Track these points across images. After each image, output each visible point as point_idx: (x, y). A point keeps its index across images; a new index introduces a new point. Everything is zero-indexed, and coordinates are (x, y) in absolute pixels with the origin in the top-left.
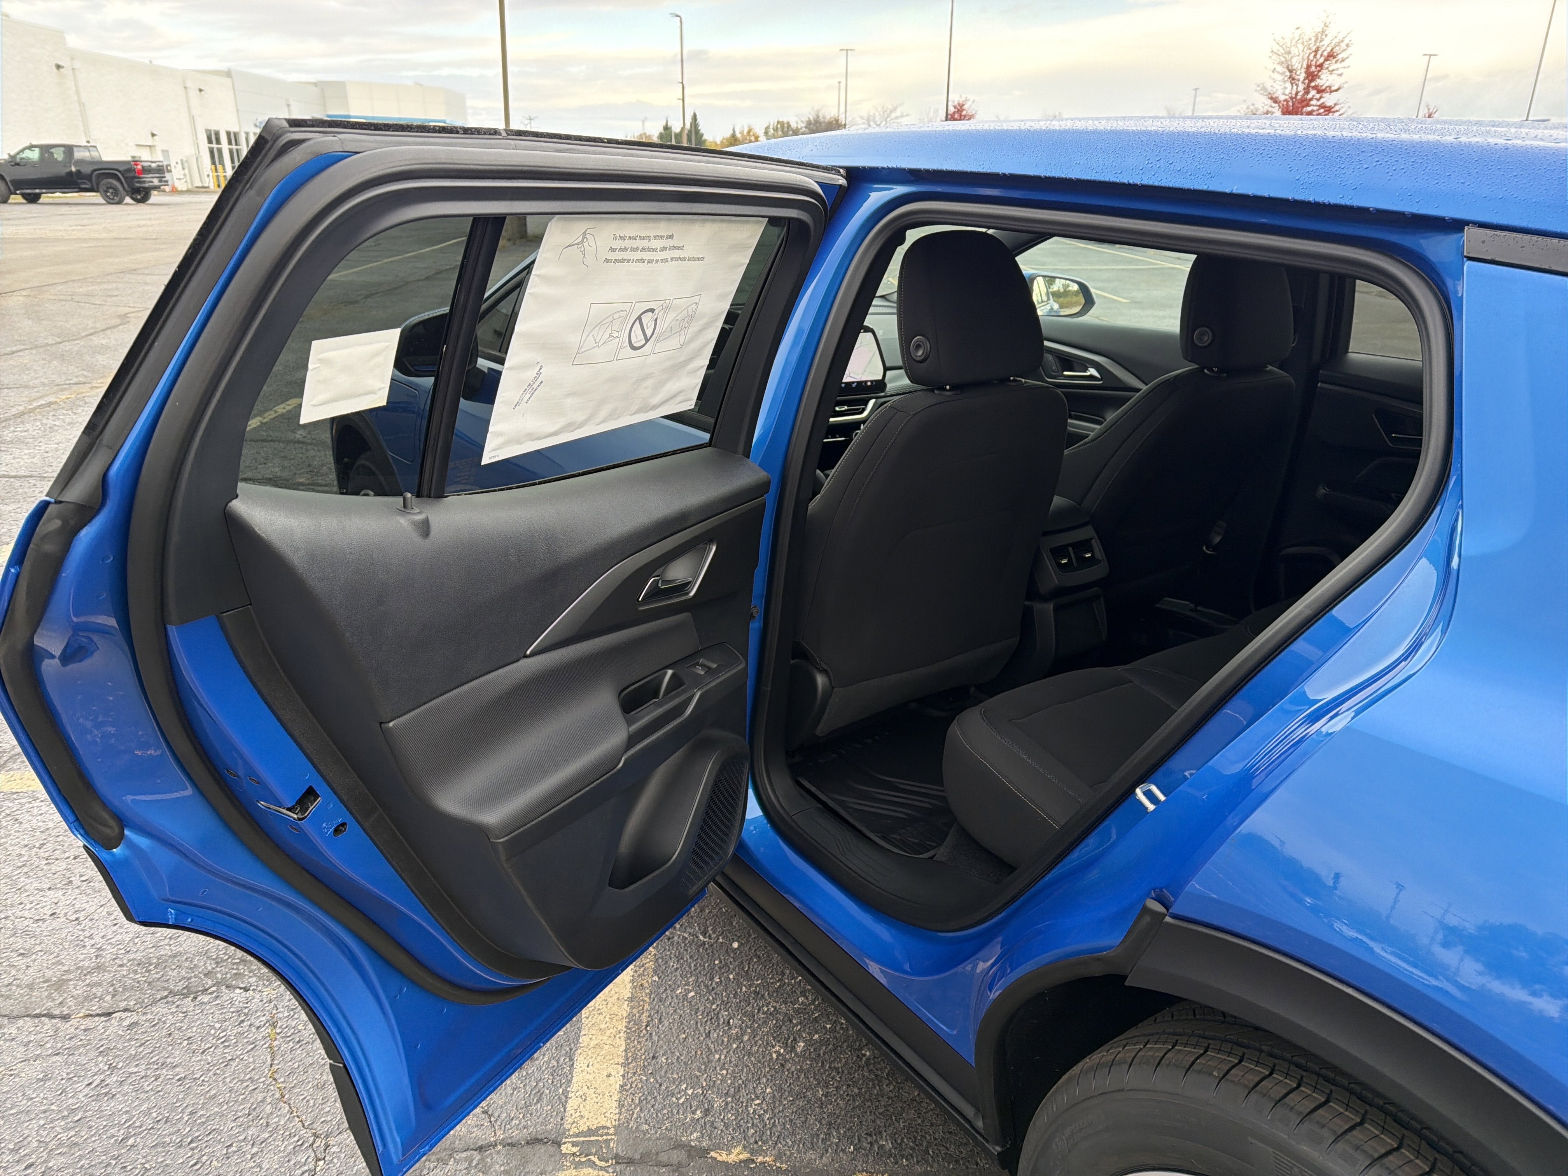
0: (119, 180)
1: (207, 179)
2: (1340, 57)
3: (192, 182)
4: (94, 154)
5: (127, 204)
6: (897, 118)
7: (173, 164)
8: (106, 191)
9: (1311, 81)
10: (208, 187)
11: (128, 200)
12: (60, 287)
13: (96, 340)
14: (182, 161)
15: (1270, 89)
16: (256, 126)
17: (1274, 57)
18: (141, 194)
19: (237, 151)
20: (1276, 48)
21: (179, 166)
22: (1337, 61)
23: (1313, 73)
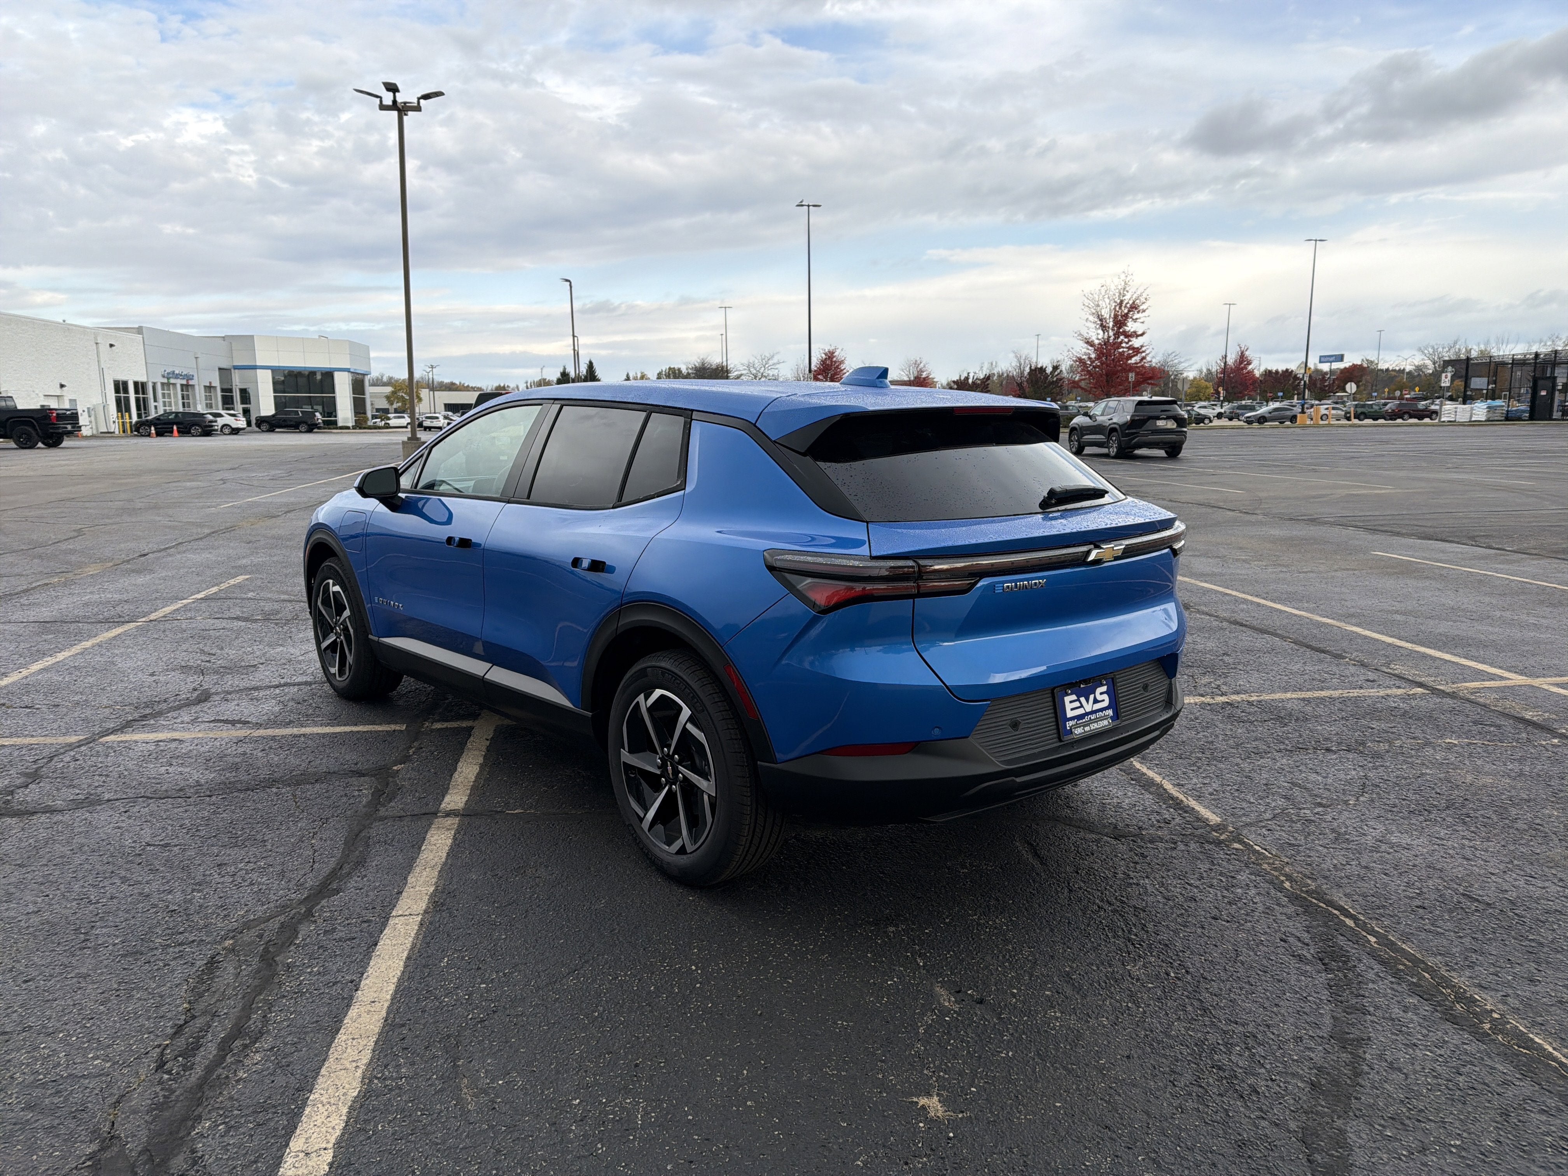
0: (34, 427)
1: (113, 426)
2: (1141, 308)
3: (97, 429)
4: (10, 403)
5: (39, 448)
6: (774, 364)
7: (80, 412)
8: (20, 437)
9: (1120, 328)
10: (114, 432)
11: (40, 445)
12: (10, 512)
13: (64, 546)
14: (88, 409)
15: (1085, 335)
16: (164, 376)
17: (1086, 309)
18: (53, 439)
19: (144, 398)
20: (1087, 302)
21: (86, 413)
22: (1138, 312)
23: (1120, 322)
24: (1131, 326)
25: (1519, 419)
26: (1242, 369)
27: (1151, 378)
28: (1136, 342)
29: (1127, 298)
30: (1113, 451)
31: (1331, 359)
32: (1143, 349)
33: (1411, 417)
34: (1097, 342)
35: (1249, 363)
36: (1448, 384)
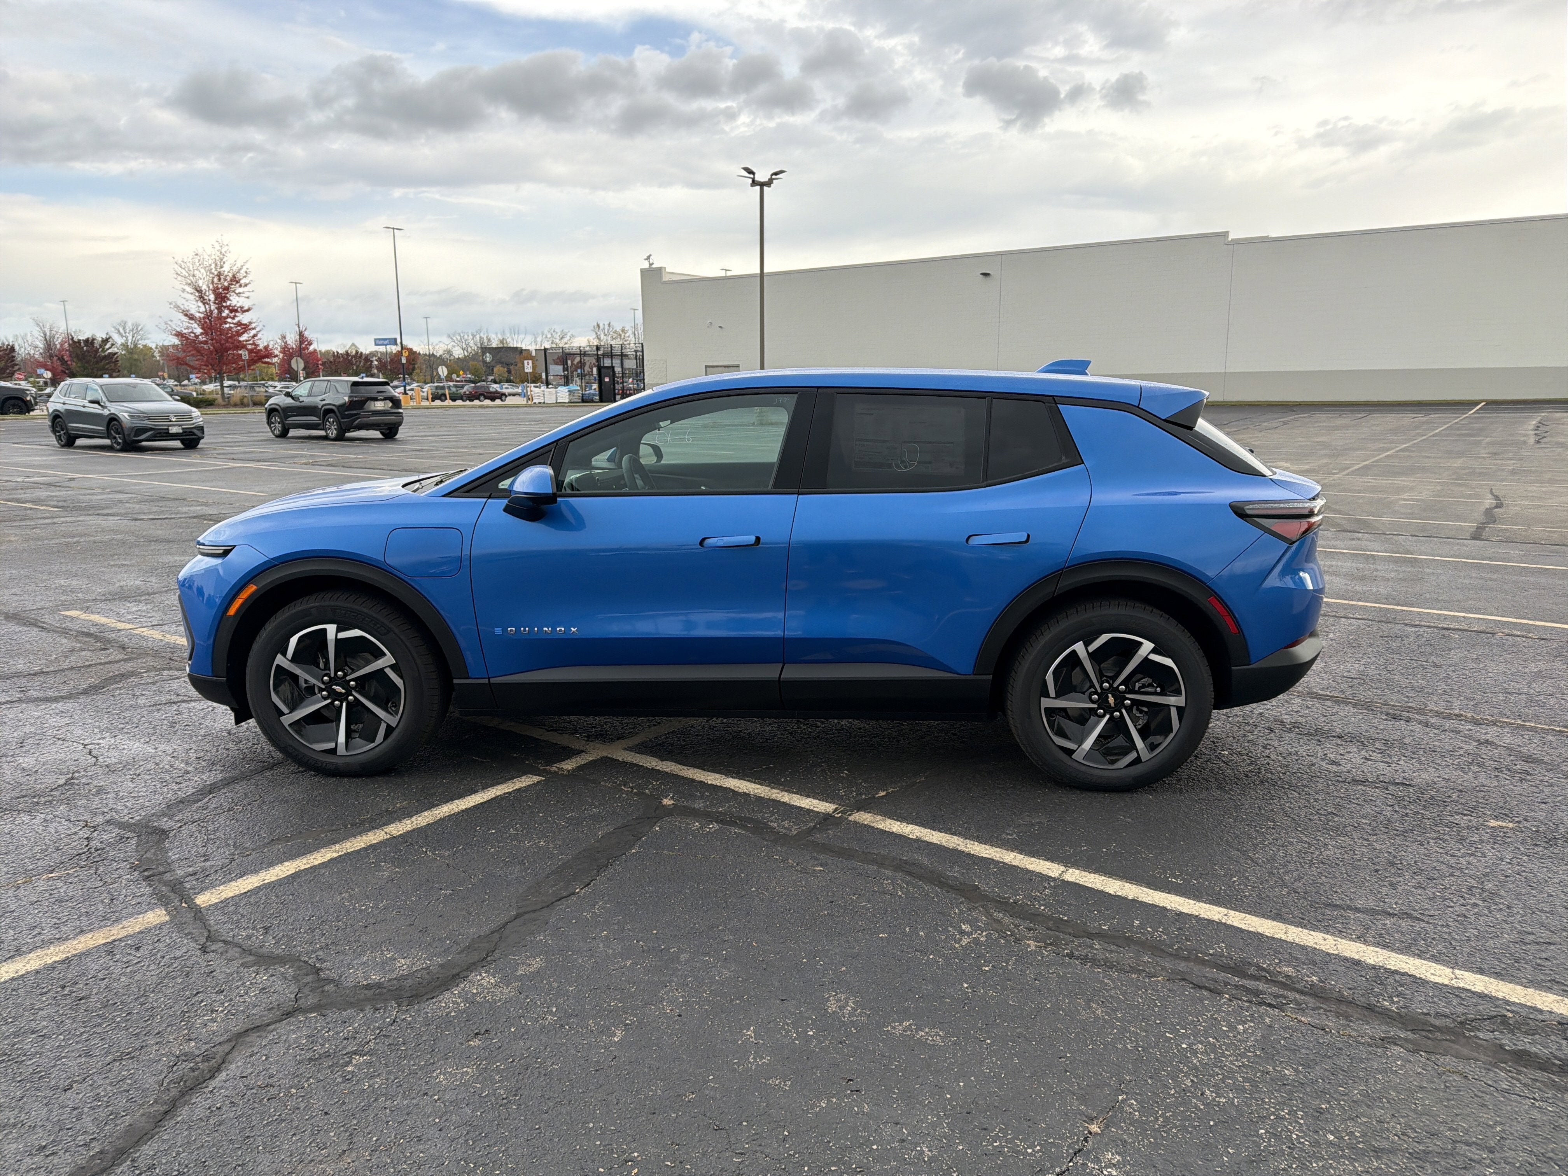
2: (242, 282)
9: (221, 302)
15: (184, 308)
17: (181, 279)
20: (180, 271)
22: (241, 286)
23: (221, 297)
24: (234, 300)
25: (592, 401)
26: (304, 349)
27: (267, 356)
28: (244, 318)
29: (226, 268)
30: (333, 432)
31: (386, 342)
32: (253, 326)
33: (486, 398)
34: (197, 315)
35: (310, 344)
36: (531, 370)
